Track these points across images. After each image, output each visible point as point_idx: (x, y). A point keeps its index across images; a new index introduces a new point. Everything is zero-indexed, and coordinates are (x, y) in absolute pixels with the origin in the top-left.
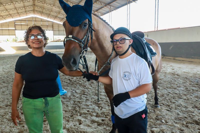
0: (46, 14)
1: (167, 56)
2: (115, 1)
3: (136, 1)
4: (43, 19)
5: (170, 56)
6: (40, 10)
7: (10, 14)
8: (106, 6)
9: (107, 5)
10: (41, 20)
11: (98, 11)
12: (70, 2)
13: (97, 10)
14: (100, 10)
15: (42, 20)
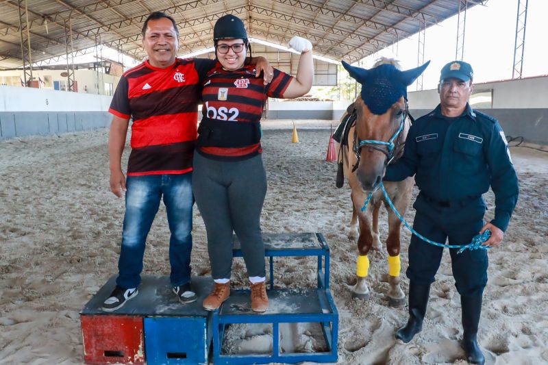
0: (277, 35)
1: (529, 142)
2: (434, 3)
3: (484, 3)
4: (270, 47)
5: (535, 142)
6: (264, 27)
7: (201, 41)
8: (410, 15)
9: (413, 13)
10: (264, 50)
11: (395, 26)
12: (327, 9)
13: (394, 24)
14: (401, 24)
15: (268, 50)
